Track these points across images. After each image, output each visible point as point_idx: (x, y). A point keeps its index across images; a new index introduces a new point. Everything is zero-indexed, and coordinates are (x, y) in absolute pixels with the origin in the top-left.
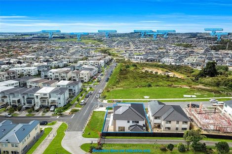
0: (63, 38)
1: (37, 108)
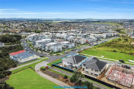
0: (99, 22)
1: (46, 50)
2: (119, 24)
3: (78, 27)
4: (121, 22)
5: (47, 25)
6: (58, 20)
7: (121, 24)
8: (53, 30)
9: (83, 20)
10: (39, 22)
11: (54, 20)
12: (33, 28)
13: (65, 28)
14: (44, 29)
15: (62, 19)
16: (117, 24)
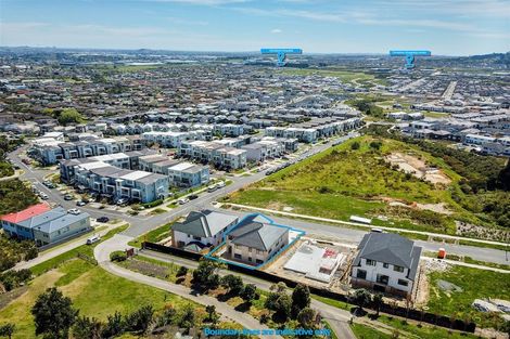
2: (373, 77)
3: (227, 90)
4: (383, 70)
5: (97, 79)
6: (142, 55)
7: (382, 75)
8: (126, 105)
9: (245, 58)
10: (64, 66)
11: (125, 55)
12: (42, 97)
13: (172, 97)
14: (90, 101)
15: (161, 52)
16: (367, 77)
